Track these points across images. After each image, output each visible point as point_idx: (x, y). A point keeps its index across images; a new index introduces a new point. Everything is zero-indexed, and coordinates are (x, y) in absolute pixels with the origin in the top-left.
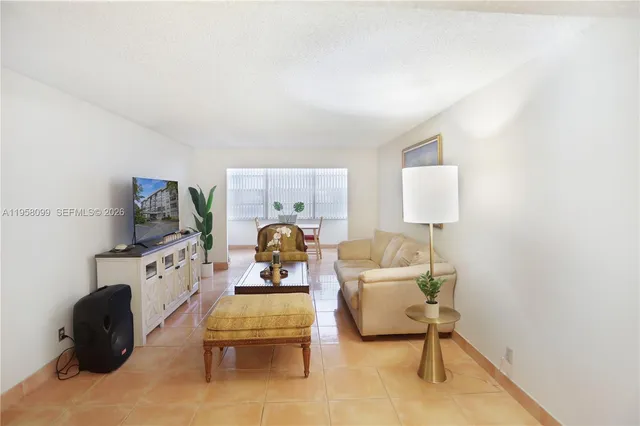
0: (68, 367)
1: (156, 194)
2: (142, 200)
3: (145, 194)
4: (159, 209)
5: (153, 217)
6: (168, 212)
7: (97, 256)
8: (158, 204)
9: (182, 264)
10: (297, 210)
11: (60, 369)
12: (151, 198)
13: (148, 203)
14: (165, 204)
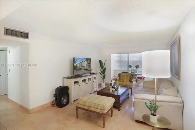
0: (54, 104)
1: (82, 62)
2: (77, 64)
3: (78, 62)
4: (83, 66)
5: (81, 69)
6: (87, 67)
7: (64, 78)
8: (83, 65)
9: (89, 82)
10: (136, 68)
11: (53, 104)
12: (80, 63)
13: (79, 65)
14: (85, 65)
